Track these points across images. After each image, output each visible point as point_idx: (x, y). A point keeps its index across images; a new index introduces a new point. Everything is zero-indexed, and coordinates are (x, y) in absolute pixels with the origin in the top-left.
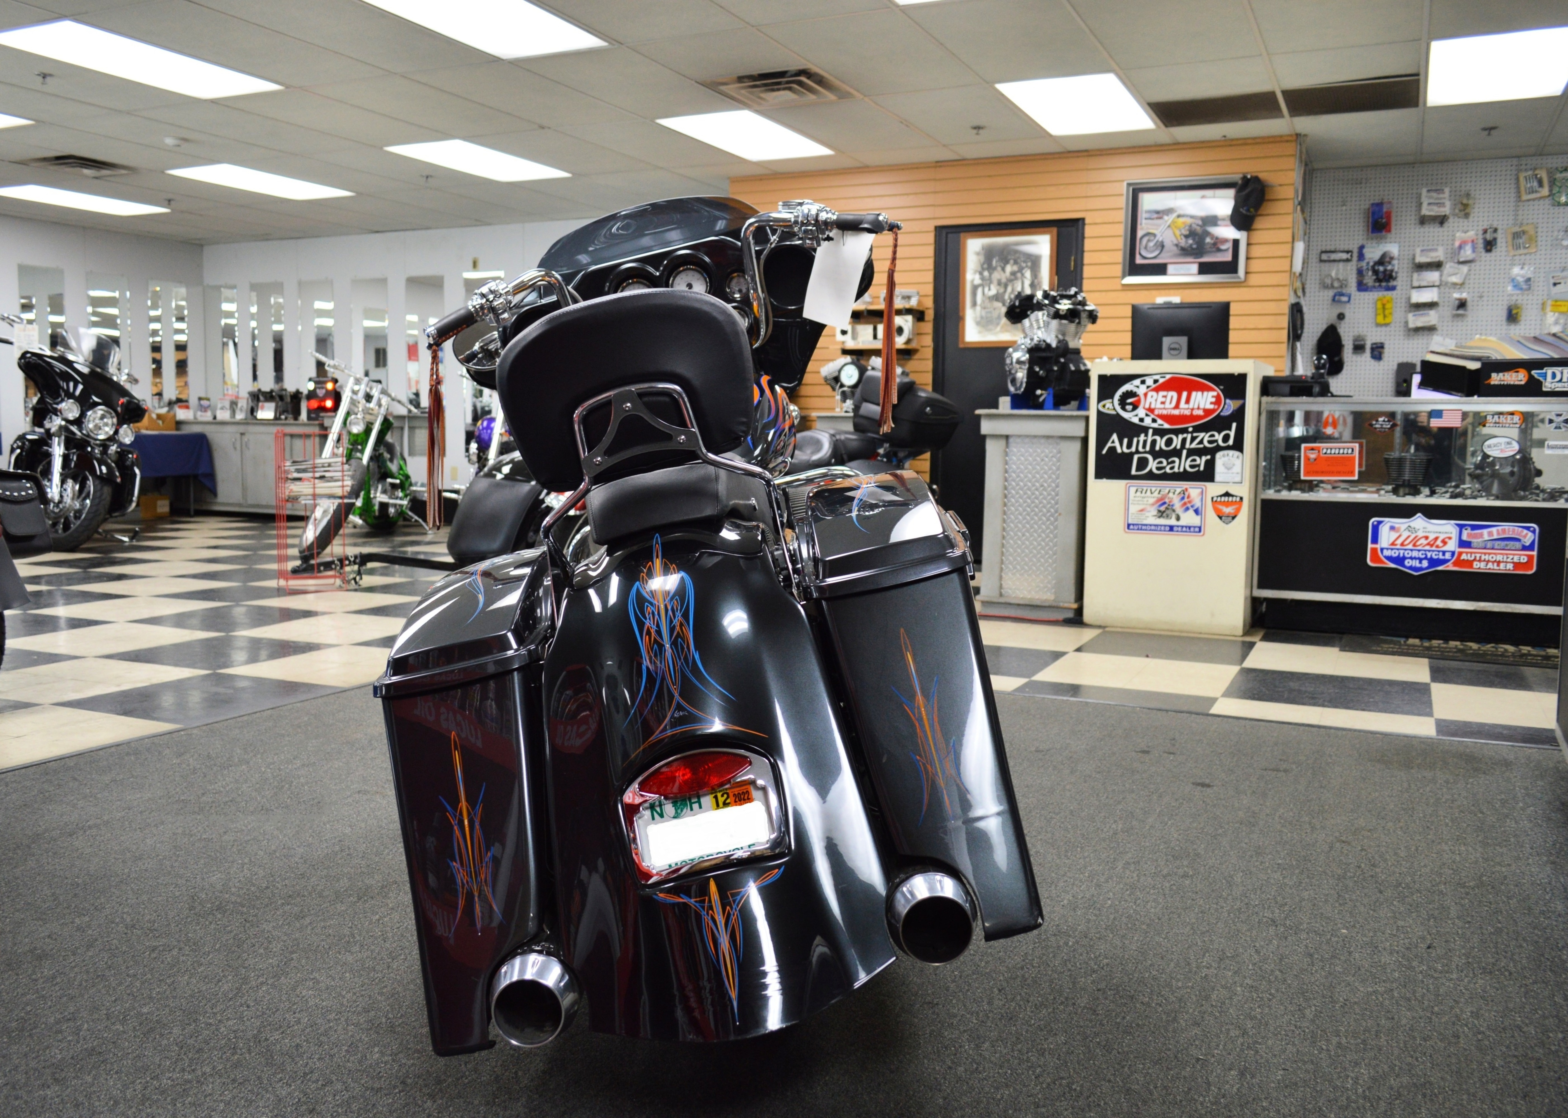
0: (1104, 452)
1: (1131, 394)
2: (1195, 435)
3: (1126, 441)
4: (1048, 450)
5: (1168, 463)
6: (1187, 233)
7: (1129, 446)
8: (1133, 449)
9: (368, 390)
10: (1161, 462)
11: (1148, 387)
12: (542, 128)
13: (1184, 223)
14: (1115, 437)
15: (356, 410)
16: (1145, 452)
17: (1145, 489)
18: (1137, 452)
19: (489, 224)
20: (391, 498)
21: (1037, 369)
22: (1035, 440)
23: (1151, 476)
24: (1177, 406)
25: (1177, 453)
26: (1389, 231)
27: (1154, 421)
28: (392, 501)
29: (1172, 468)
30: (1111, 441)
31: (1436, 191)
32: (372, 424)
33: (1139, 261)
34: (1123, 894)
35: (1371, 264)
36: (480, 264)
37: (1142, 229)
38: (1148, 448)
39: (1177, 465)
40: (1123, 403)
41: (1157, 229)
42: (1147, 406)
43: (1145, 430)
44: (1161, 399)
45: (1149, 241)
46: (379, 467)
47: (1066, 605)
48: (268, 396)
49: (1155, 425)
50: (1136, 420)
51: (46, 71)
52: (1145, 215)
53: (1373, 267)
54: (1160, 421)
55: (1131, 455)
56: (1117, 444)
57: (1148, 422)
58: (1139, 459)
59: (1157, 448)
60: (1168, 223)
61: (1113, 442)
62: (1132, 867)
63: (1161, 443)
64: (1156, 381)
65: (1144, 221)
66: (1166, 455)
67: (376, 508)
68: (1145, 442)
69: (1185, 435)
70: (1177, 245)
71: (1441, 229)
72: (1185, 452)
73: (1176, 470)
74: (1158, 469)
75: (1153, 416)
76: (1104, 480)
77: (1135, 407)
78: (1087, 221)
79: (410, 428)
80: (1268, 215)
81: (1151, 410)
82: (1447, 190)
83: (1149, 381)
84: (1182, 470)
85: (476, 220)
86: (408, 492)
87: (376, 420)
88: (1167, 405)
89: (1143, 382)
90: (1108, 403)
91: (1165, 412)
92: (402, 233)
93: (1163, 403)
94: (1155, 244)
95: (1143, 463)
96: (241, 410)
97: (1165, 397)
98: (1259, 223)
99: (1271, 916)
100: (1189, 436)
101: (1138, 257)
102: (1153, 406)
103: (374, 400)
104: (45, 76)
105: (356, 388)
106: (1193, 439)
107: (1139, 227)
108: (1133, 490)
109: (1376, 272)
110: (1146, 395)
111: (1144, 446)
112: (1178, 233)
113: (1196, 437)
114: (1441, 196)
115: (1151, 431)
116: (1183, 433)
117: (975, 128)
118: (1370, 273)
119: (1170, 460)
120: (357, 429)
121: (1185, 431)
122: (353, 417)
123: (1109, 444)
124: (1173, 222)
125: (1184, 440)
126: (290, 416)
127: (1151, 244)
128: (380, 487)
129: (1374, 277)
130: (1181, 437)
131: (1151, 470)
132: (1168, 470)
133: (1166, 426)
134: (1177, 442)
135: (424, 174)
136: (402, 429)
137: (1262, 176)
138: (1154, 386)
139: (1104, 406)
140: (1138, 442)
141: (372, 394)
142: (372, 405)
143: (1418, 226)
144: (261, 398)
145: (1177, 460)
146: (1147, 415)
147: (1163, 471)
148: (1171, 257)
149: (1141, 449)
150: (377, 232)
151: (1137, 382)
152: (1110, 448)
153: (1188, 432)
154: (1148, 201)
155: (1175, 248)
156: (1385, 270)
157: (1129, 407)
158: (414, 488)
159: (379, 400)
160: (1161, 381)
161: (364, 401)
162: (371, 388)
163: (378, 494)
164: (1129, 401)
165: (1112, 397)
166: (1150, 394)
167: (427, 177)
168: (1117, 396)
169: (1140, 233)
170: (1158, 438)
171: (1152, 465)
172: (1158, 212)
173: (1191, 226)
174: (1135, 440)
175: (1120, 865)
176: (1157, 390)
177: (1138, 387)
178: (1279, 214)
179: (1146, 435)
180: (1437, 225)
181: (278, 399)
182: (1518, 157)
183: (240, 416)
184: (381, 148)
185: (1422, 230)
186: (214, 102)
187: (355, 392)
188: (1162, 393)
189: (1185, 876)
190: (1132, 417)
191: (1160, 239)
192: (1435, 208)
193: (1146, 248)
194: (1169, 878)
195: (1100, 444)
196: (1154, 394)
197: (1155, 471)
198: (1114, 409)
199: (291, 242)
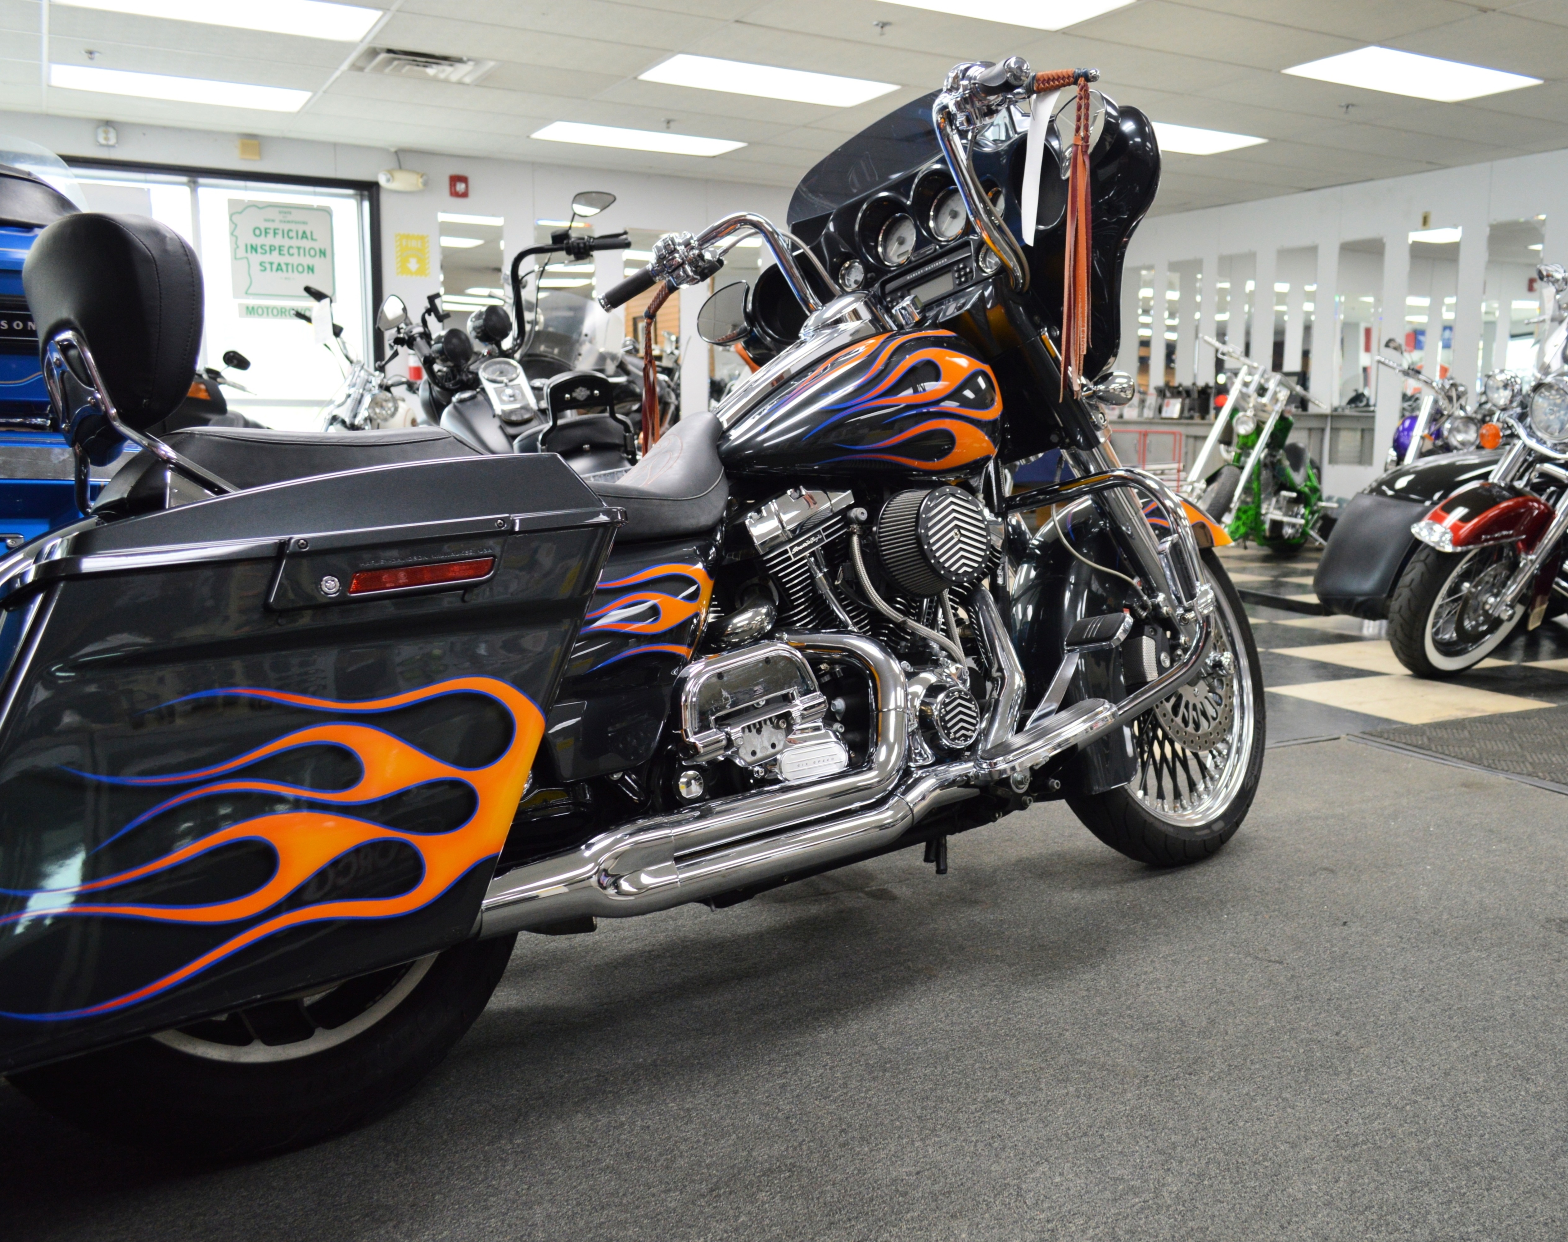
9: (1262, 381)
12: (1484, 10)
15: (1246, 406)
19: (1447, 167)
20: (1286, 514)
28: (1286, 519)
32: (1264, 423)
36: (1432, 220)
46: (1274, 477)
48: (1175, 391)
51: (885, 20)
67: (1267, 526)
79: (1332, 429)
85: (1429, 163)
86: (1315, 508)
87: (1268, 419)
92: (1338, 189)
96: (1149, 408)
103: (1269, 395)
104: (883, 25)
105: (1248, 379)
120: (1243, 429)
122: (1241, 414)
126: (1197, 415)
128: (1274, 500)
135: (1343, 104)
136: (1323, 430)
141: (1266, 386)
142: (1265, 400)
144: (1168, 394)
150: (1310, 190)
158: (1323, 504)
159: (1275, 393)
161: (1255, 395)
162: (1267, 380)
163: (1271, 509)
167: (1347, 107)
181: (1184, 395)
183: (1148, 413)
184: (1279, 72)
186: (1065, 32)
187: (1246, 384)
199: (1213, 210)
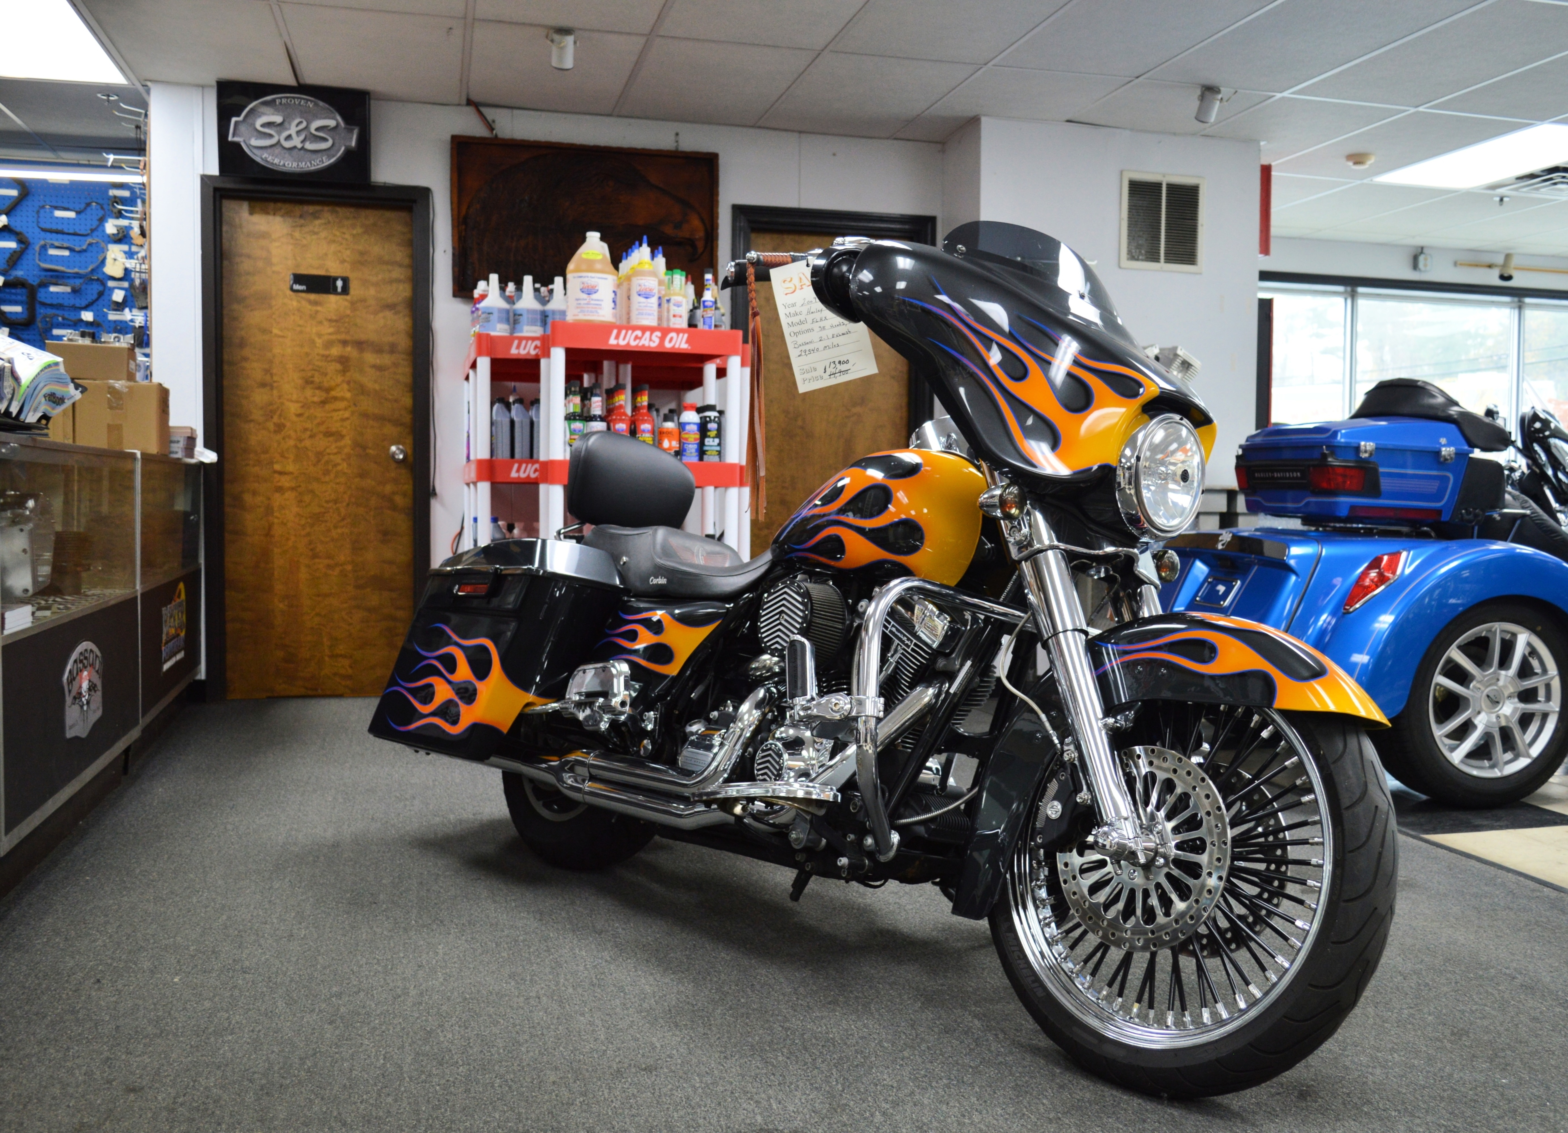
34: (393, 965)
62: (399, 991)
99: (247, 976)
175: (413, 992)
189: (339, 995)
194: (355, 990)
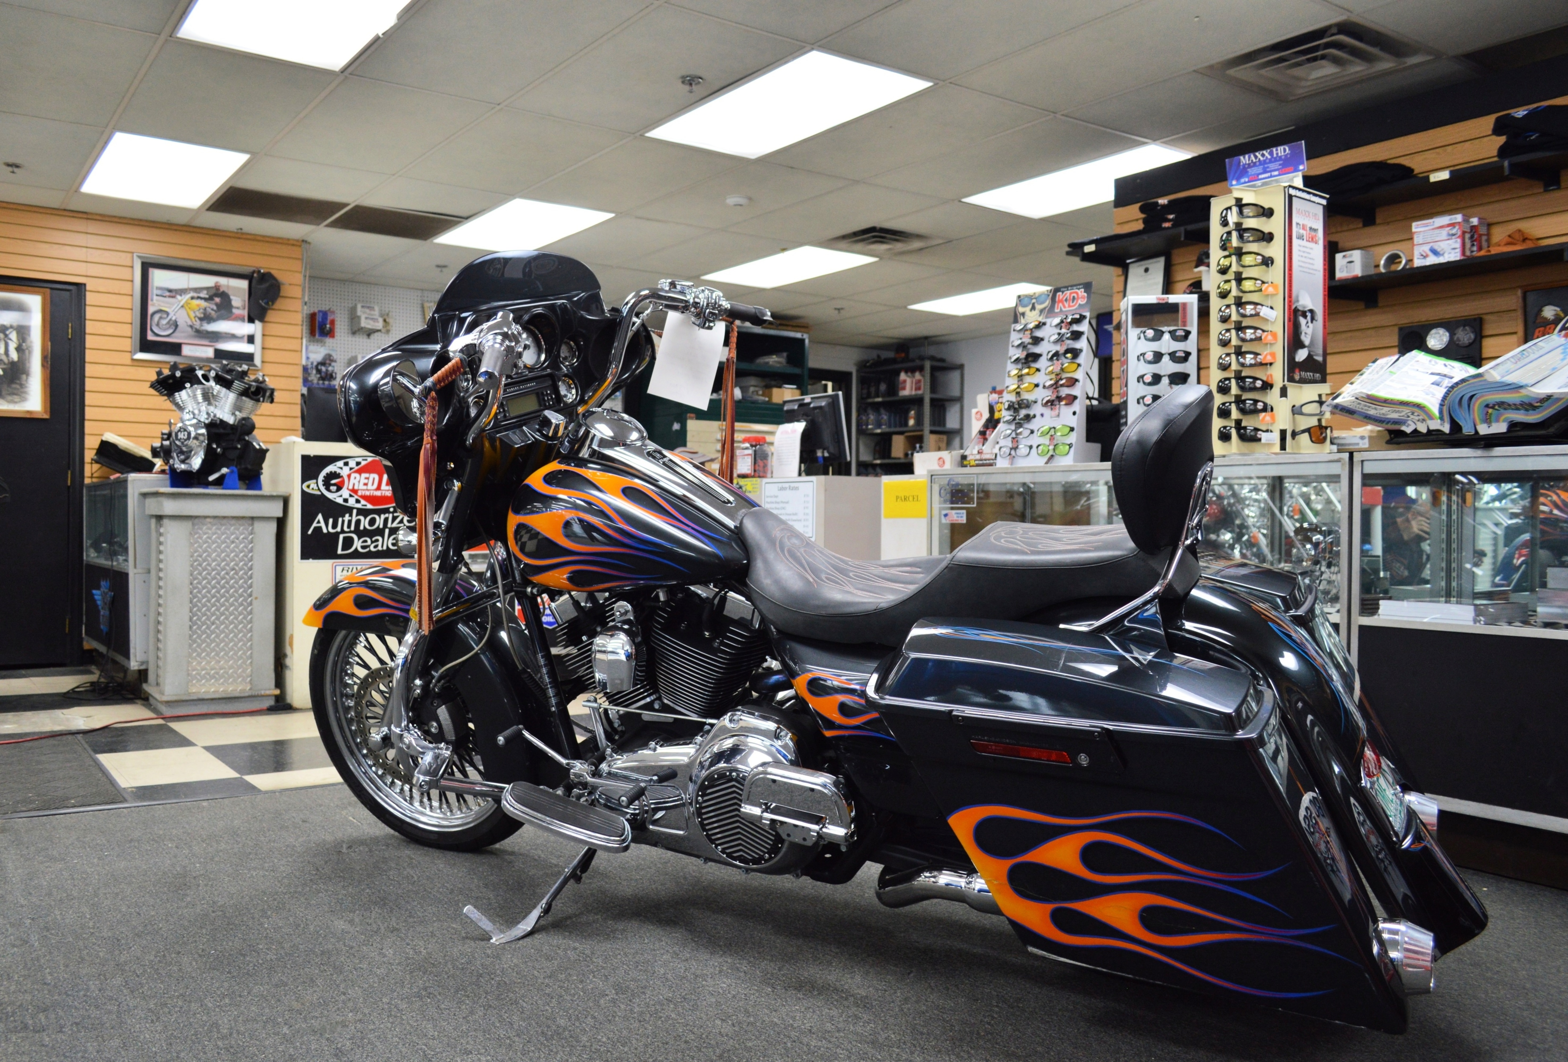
0: (310, 532)
1: (334, 475)
2: (395, 514)
3: (331, 521)
4: (239, 531)
5: (372, 542)
6: (202, 316)
7: (335, 526)
8: (339, 529)
10: (365, 541)
11: (351, 469)
13: (198, 305)
14: (320, 517)
16: (350, 532)
17: (351, 567)
18: (343, 531)
21: (215, 446)
22: (225, 521)
23: (356, 555)
24: (379, 488)
25: (380, 532)
26: (333, 336)
27: (358, 501)
29: (376, 547)
30: (316, 521)
31: (368, 307)
33: (150, 337)
35: (315, 364)
37: (153, 305)
38: (353, 528)
39: (380, 543)
40: (327, 485)
41: (170, 308)
42: (351, 487)
43: (350, 510)
44: (363, 481)
45: (161, 318)
47: (268, 692)
49: (359, 506)
50: (340, 501)
52: (155, 292)
53: (317, 367)
54: (363, 502)
55: (337, 534)
56: (323, 524)
57: (352, 502)
58: (344, 538)
59: (362, 528)
60: (182, 304)
61: (319, 522)
63: (365, 523)
64: (358, 464)
65: (155, 298)
66: (370, 534)
68: (350, 522)
69: (387, 515)
70: (191, 327)
71: (368, 341)
72: (387, 531)
73: (380, 548)
74: (363, 547)
75: (356, 497)
76: (311, 560)
77: (339, 488)
78: (88, 288)
80: (280, 310)
81: (354, 491)
82: (377, 308)
83: (352, 463)
84: (385, 548)
88: (370, 487)
89: (346, 464)
90: (312, 483)
91: (368, 493)
93: (366, 484)
94: (168, 323)
95: (348, 542)
97: (367, 478)
98: (271, 316)
100: (391, 516)
101: (149, 333)
102: (356, 488)
106: (394, 518)
107: (150, 302)
108: (339, 569)
109: (319, 371)
110: (349, 476)
111: (349, 526)
112: (192, 315)
113: (397, 517)
114: (372, 312)
115: (355, 511)
116: (385, 514)
117: (8, 165)
118: (314, 372)
119: (374, 539)
121: (386, 511)
123: (315, 525)
124: (187, 303)
125: (386, 520)
127: (164, 322)
129: (318, 376)
130: (383, 517)
131: (356, 549)
132: (372, 549)
133: (369, 506)
134: (379, 522)
137: (274, 272)
138: (357, 468)
139: (308, 487)
140: (343, 522)
143: (350, 335)
145: (380, 538)
146: (351, 496)
147: (367, 550)
148: (186, 338)
149: (346, 529)
151: (340, 463)
152: (315, 528)
153: (389, 512)
154: (160, 278)
155: (189, 329)
156: (327, 370)
157: (333, 488)
160: (363, 463)
164: (333, 482)
165: (316, 478)
166: (353, 475)
168: (321, 477)
169: (151, 309)
170: (362, 518)
171: (358, 544)
172: (170, 291)
173: (205, 309)
174: (340, 520)
176: (360, 472)
177: (341, 468)
178: (284, 310)
179: (351, 515)
180: (365, 337)
182: (422, 290)
185: (354, 339)
188: (364, 475)
190: (336, 497)
191: (174, 318)
192: (371, 322)
193: (158, 325)
195: (305, 524)
196: (357, 475)
197: (360, 550)
198: (319, 489)
